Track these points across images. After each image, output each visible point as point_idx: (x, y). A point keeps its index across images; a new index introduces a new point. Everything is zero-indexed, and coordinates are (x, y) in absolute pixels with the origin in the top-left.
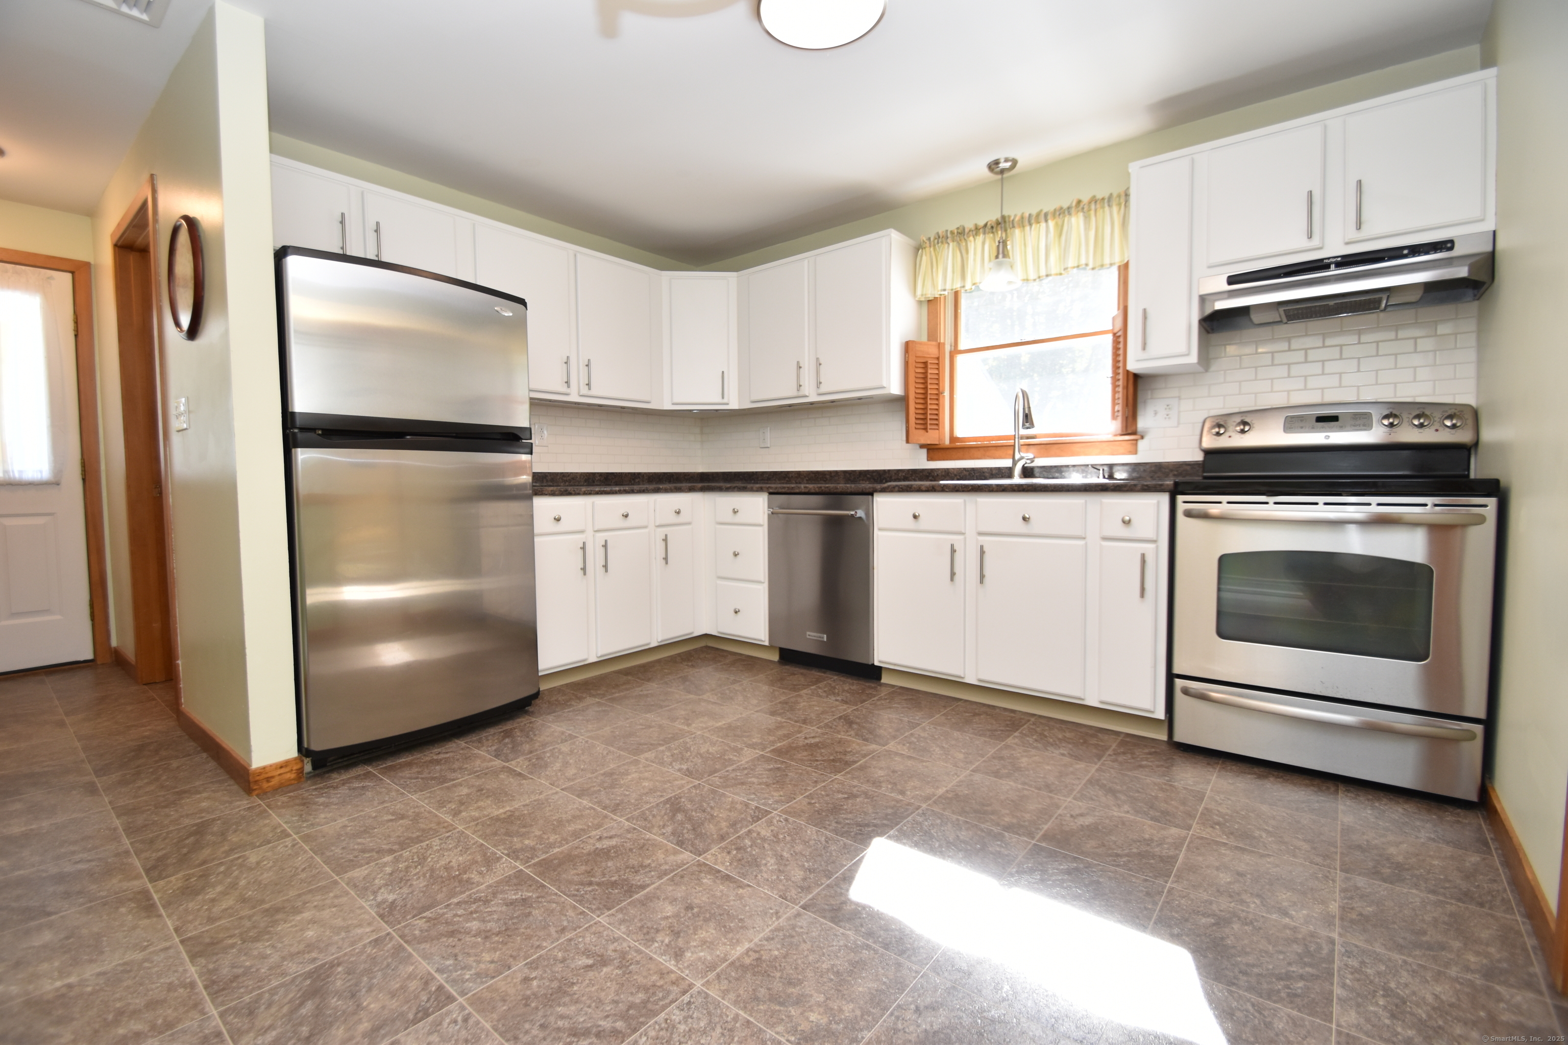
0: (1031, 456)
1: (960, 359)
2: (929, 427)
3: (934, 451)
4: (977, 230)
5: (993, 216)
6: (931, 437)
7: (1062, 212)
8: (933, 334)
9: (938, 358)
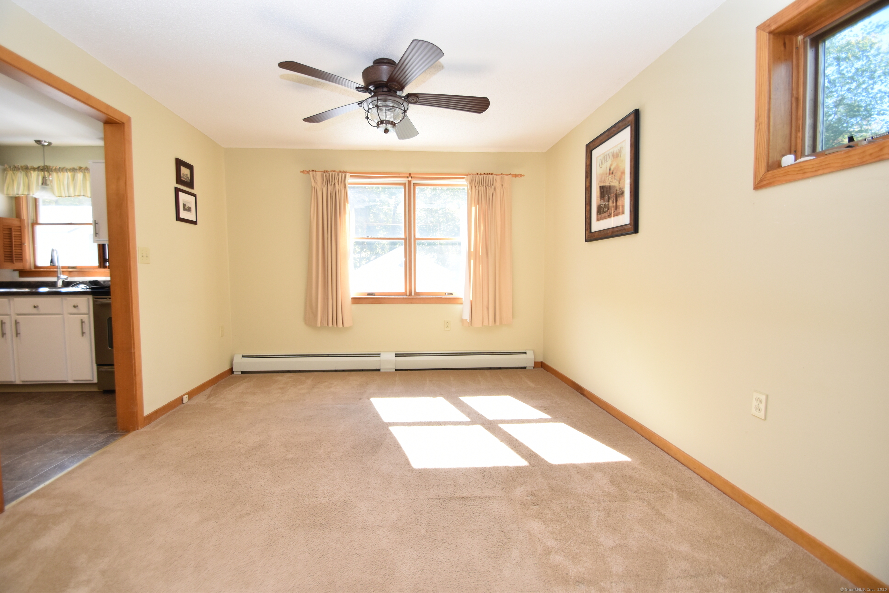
0: (66, 277)
1: (38, 228)
2: (14, 261)
3: (23, 273)
4: (34, 169)
5: (41, 164)
6: (18, 265)
7: (73, 170)
8: (18, 215)
9: (20, 227)
